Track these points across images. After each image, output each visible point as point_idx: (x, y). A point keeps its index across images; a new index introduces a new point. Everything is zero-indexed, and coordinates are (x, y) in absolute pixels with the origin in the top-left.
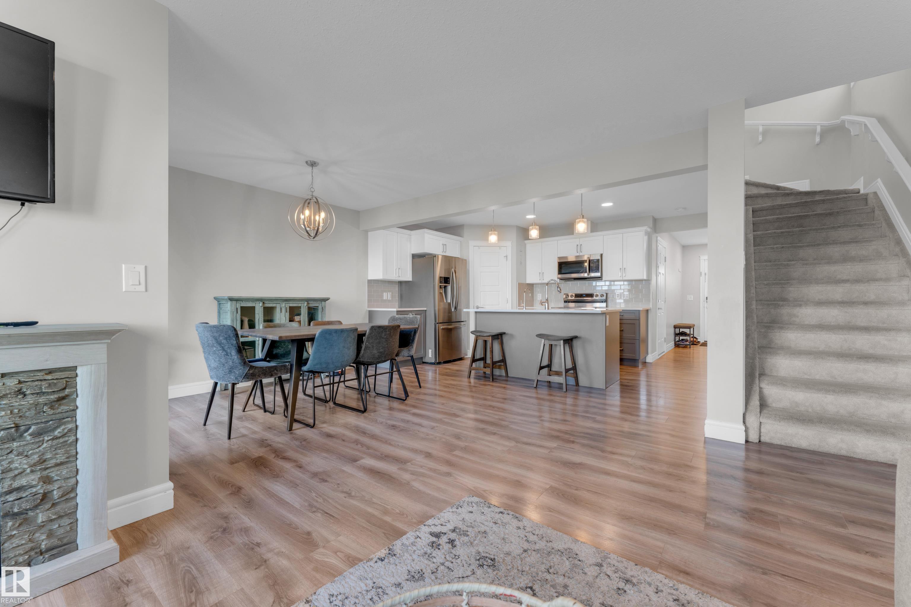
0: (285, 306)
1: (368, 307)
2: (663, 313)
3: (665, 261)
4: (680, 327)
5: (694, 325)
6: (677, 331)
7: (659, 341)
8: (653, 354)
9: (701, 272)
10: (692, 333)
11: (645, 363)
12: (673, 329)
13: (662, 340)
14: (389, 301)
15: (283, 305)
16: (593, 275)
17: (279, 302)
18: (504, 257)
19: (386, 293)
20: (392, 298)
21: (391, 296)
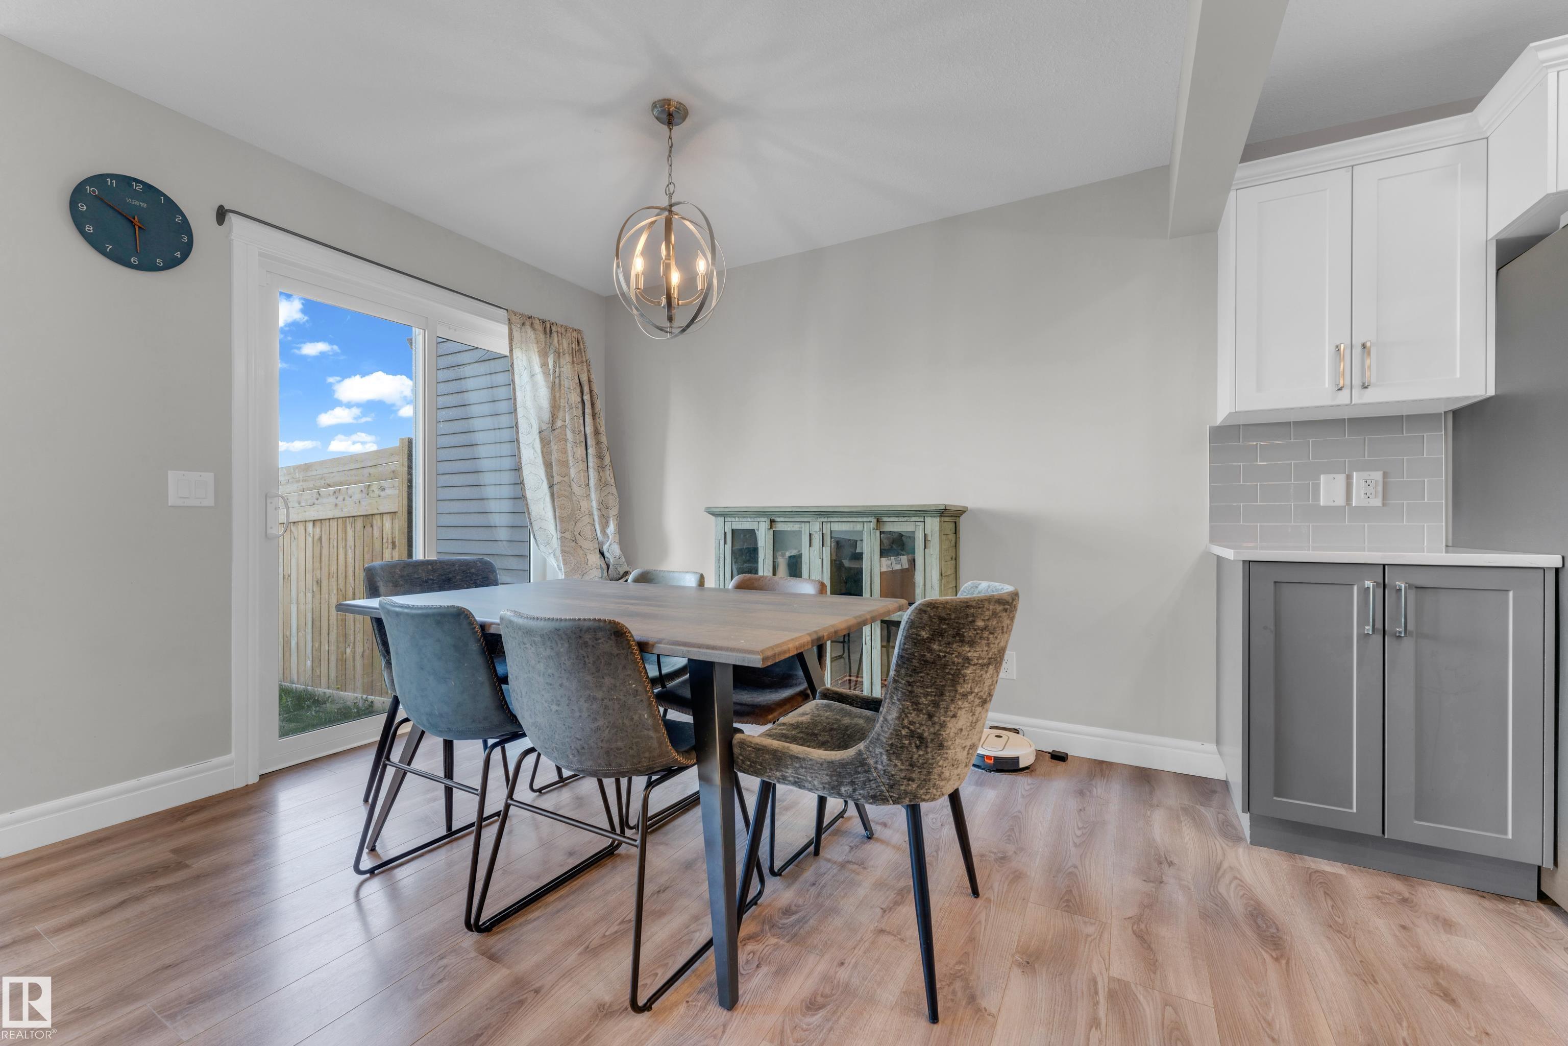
0: (821, 529)
1: (1216, 537)
14: (1363, 513)
15: (816, 527)
17: (806, 520)
19: (1334, 478)
20: (1384, 498)
21: (1380, 488)
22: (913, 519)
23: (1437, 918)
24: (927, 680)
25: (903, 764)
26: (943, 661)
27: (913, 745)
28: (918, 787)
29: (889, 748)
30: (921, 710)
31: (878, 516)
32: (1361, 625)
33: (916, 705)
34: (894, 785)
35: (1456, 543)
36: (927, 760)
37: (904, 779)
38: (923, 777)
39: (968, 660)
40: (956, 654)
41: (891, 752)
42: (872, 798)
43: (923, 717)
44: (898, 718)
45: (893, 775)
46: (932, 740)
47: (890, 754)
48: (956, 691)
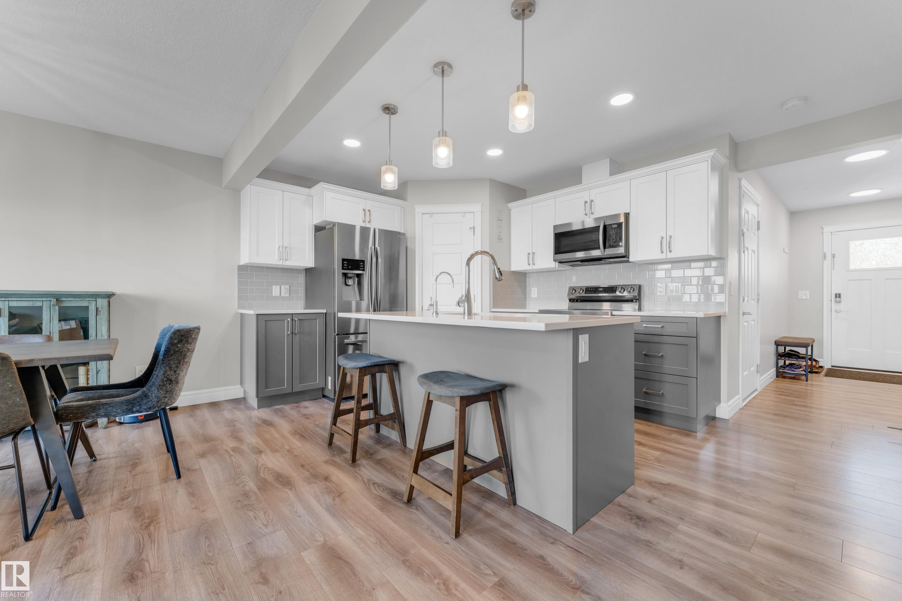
1: (240, 307)
2: (753, 320)
3: (758, 229)
4: (785, 345)
5: (814, 341)
6: (781, 349)
7: (745, 373)
8: (730, 403)
9: (825, 253)
10: (809, 353)
11: (711, 419)
12: (773, 347)
13: (752, 369)
14: (284, 298)
16: (610, 252)
18: (470, 228)
19: (277, 287)
20: (290, 294)
21: (288, 291)
22: (87, 299)
23: (304, 407)
24: (175, 358)
25: (163, 392)
26: (181, 351)
27: (168, 384)
28: (168, 400)
29: (158, 387)
30: (172, 370)
31: (58, 297)
32: (287, 332)
33: (170, 368)
34: (159, 401)
35: (307, 307)
36: (172, 388)
37: (163, 397)
38: (170, 395)
39: (189, 350)
40: (186, 347)
41: (159, 388)
42: (149, 409)
43: (173, 372)
44: (163, 374)
45: (159, 397)
46: (175, 381)
47: (159, 389)
48: (184, 361)
